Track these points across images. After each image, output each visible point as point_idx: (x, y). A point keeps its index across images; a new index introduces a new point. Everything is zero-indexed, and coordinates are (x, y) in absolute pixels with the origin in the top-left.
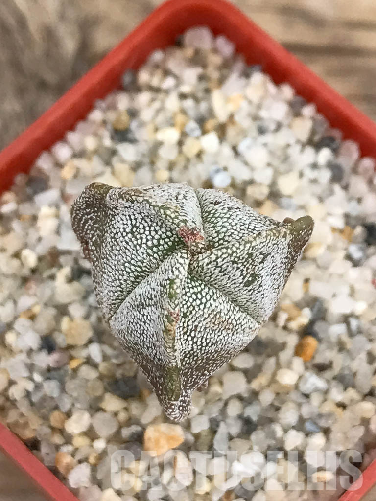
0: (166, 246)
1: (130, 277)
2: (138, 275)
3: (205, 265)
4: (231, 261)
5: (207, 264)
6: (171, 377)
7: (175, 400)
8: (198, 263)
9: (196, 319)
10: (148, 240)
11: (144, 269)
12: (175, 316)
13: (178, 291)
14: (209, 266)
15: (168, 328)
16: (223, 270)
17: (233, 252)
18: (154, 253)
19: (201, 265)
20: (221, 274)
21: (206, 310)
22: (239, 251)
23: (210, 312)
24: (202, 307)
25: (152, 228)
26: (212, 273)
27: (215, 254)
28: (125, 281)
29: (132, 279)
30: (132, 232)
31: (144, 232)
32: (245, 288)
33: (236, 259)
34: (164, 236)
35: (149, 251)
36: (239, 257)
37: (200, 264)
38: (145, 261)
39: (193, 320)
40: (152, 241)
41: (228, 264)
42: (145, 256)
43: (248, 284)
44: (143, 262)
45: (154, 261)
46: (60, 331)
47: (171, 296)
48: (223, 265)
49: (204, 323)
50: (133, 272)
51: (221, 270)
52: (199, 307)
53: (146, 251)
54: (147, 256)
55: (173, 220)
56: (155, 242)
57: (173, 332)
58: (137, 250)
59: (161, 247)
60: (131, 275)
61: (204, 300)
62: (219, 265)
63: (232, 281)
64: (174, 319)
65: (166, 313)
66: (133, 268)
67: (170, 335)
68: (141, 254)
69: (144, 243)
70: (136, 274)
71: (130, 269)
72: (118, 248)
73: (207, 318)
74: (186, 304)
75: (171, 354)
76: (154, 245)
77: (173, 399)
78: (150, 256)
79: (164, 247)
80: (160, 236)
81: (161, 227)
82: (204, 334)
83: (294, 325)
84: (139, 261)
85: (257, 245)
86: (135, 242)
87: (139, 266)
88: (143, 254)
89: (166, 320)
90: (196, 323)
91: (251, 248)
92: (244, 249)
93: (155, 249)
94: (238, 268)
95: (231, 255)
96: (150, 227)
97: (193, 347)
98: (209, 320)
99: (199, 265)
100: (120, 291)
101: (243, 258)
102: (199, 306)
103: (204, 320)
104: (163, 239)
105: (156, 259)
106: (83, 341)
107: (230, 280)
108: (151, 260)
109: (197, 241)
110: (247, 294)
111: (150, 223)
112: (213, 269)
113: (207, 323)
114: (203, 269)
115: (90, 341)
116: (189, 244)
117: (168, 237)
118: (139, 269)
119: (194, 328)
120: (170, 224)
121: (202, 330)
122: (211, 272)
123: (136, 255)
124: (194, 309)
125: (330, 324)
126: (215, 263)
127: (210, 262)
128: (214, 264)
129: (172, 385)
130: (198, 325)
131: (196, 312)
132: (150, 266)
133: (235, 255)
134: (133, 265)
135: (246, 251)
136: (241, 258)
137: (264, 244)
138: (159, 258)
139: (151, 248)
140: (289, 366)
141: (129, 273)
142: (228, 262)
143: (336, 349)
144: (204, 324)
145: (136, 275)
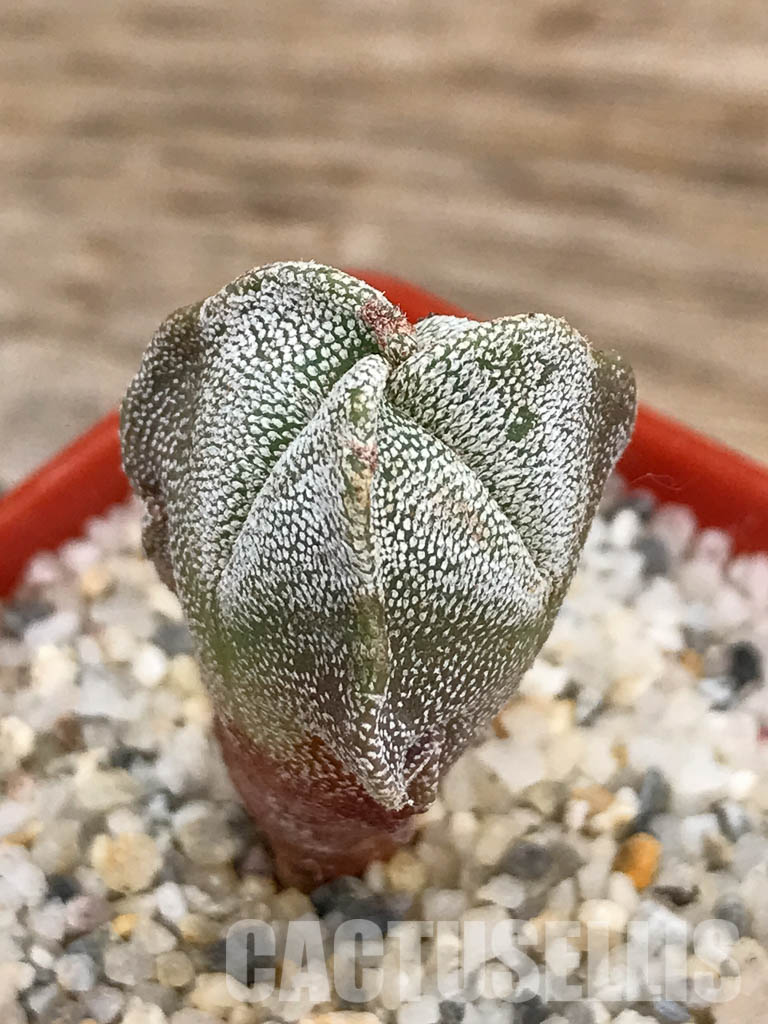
0: (334, 360)
1: (261, 446)
2: (277, 439)
3: (422, 370)
4: (478, 359)
5: (428, 369)
6: (366, 625)
7: (376, 692)
8: (407, 373)
9: (412, 491)
10: (294, 355)
11: (290, 419)
12: (368, 454)
13: (370, 405)
14: (432, 374)
15: (353, 484)
16: (461, 383)
17: (480, 338)
18: (311, 378)
19: (413, 375)
20: (458, 396)
21: (431, 475)
22: (492, 336)
23: (439, 480)
24: (422, 465)
25: (303, 329)
26: (438, 394)
27: (442, 346)
28: (250, 458)
29: (265, 452)
30: (260, 354)
31: (286, 341)
32: (511, 444)
33: (488, 357)
34: (329, 338)
35: (300, 376)
36: (493, 352)
37: (412, 371)
38: (291, 400)
39: (406, 490)
40: (304, 353)
41: (471, 366)
42: (290, 389)
43: (516, 433)
44: (286, 405)
45: (312, 397)
46: (89, 866)
47: (355, 417)
48: (460, 368)
49: (430, 504)
50: (265, 432)
51: (458, 382)
52: (416, 463)
53: (293, 378)
54: (295, 389)
55: (347, 290)
56: (311, 354)
57: (365, 493)
58: (272, 381)
59: (324, 365)
60: (263, 440)
61: (425, 453)
62: (454, 367)
63: (482, 418)
64: (367, 463)
65: (347, 451)
66: (265, 422)
67: (359, 500)
68: (281, 387)
69: (287, 363)
70: (272, 435)
71: (260, 426)
72: (230, 397)
73: (434, 494)
74: (388, 450)
75: (362, 556)
76: (309, 363)
77: (371, 686)
78: (302, 386)
79: (330, 364)
80: (322, 339)
81: (322, 319)
82: (431, 533)
83: (605, 821)
84: (279, 402)
85: (530, 331)
86: (268, 368)
87: (278, 416)
88: (286, 384)
89: (349, 466)
90: (412, 501)
91: (517, 335)
92: (502, 334)
93: (311, 370)
94: (493, 382)
95: (477, 344)
96: (297, 329)
97: (407, 562)
98: (438, 498)
99: (410, 374)
100: (239, 490)
101: (502, 358)
102: (415, 461)
103: (428, 497)
104: (328, 345)
105: (315, 393)
106: (143, 882)
107: (478, 416)
108: (304, 397)
109: (401, 330)
110: (516, 463)
111: (297, 320)
112: (439, 380)
113: (434, 506)
114: (418, 385)
115: (157, 882)
116: (385, 338)
117: (338, 340)
118: (278, 423)
119: (408, 512)
120: (342, 299)
121: (425, 520)
122: (436, 389)
123: (272, 390)
124: (406, 466)
125: (681, 817)
126: (444, 364)
127: (434, 363)
128: (441, 368)
129: (369, 648)
130: (416, 506)
131: (411, 473)
132: (303, 411)
133: (484, 343)
134: (266, 415)
135: (508, 338)
136: (498, 356)
137: (544, 334)
138: (322, 390)
139: (303, 369)
140: (605, 895)
141: (258, 437)
142: (470, 361)
143: (702, 865)
144: (430, 507)
145: (273, 439)
